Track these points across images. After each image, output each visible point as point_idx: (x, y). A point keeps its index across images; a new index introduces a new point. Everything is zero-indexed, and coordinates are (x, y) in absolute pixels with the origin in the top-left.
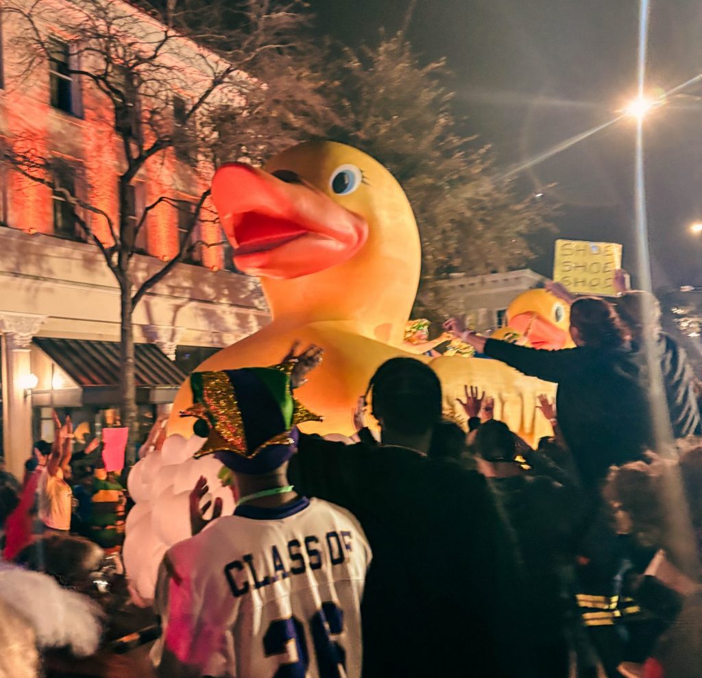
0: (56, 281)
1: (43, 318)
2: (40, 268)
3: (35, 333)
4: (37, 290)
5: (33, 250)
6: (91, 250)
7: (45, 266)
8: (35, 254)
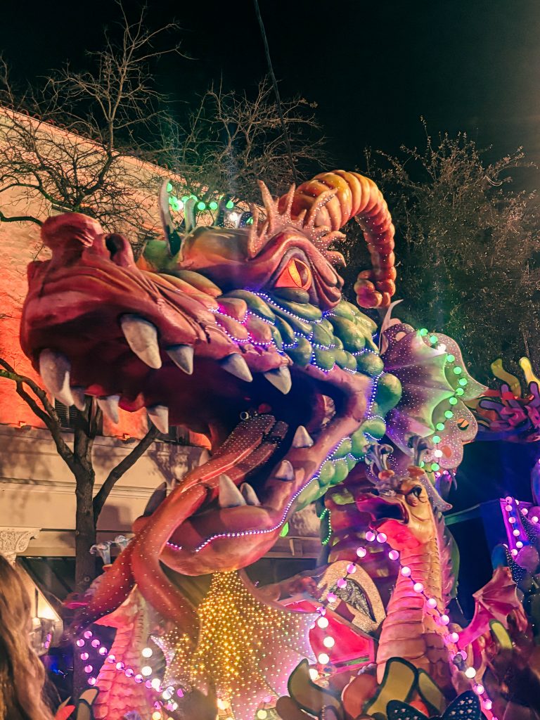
0: (52, 484)
1: (34, 531)
2: (33, 471)
3: (21, 550)
4: (25, 498)
5: (22, 447)
6: (104, 443)
7: (39, 468)
8: (24, 452)
